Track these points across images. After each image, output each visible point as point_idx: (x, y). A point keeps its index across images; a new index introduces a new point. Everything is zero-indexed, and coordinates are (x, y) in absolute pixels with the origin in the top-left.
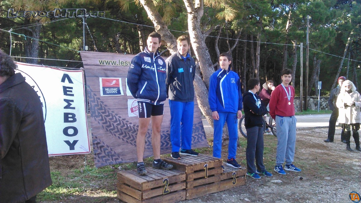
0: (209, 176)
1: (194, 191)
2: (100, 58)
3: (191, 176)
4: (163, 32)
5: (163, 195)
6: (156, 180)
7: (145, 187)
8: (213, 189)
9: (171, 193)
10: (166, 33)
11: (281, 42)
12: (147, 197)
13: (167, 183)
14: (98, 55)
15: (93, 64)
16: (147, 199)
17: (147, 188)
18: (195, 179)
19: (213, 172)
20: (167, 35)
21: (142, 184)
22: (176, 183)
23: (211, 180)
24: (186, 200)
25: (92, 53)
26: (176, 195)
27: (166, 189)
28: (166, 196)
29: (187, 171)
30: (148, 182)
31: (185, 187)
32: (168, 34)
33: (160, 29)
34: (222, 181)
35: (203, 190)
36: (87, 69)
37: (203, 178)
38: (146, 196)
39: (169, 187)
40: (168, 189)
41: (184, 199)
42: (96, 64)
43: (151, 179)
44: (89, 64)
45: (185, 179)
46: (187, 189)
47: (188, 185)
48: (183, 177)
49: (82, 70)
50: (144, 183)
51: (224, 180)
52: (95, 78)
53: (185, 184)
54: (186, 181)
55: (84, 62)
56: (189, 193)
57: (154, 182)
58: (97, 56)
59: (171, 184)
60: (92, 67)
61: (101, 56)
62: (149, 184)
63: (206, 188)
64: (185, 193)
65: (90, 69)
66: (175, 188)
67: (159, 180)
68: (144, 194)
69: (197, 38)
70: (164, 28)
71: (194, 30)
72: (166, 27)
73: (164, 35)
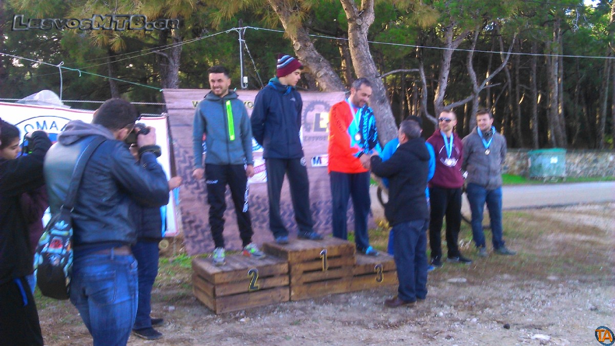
0: (330, 269)
1: (304, 288)
2: (194, 98)
3: (297, 266)
4: (306, 52)
5: (248, 292)
6: (236, 271)
7: (218, 279)
8: (339, 288)
9: (262, 290)
10: (311, 54)
11: (591, 53)
12: (222, 294)
13: (255, 275)
14: (192, 94)
15: (183, 107)
16: (223, 296)
17: (222, 281)
18: (305, 272)
19: (338, 263)
20: (311, 57)
21: (214, 274)
22: (271, 276)
23: (335, 274)
24: (290, 300)
25: (182, 91)
26: (274, 294)
27: (253, 284)
28: (254, 294)
29: (289, 259)
30: (223, 272)
31: (286, 282)
32: (314, 56)
33: (300, 48)
34: (355, 276)
35: (321, 288)
36: (172, 115)
37: (320, 270)
38: (221, 292)
39: (259, 282)
40: (257, 284)
41: (287, 298)
42: (187, 107)
43: (229, 269)
44: (176, 107)
45: (286, 270)
46: (291, 285)
47: (293, 280)
48: (284, 268)
49: (163, 117)
50: (217, 273)
51: (360, 275)
52: (185, 127)
53: (287, 278)
54: (289, 274)
55: (168, 105)
56: (294, 291)
57: (233, 273)
58: (189, 95)
59: (263, 278)
60: (182, 112)
61: (196, 94)
62: (225, 276)
63: (327, 286)
64: (288, 291)
65: (178, 115)
66: (270, 283)
67: (240, 270)
68: (217, 290)
69: (361, 59)
70: (307, 46)
71: (355, 46)
72: (311, 45)
73: (307, 58)
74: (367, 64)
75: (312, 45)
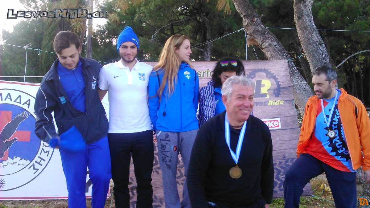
20: (257, 31)
33: (248, 23)
69: (304, 29)
70: (254, 21)
71: (299, 18)
72: (257, 20)
73: (254, 32)
74: (311, 33)
75: (259, 20)
